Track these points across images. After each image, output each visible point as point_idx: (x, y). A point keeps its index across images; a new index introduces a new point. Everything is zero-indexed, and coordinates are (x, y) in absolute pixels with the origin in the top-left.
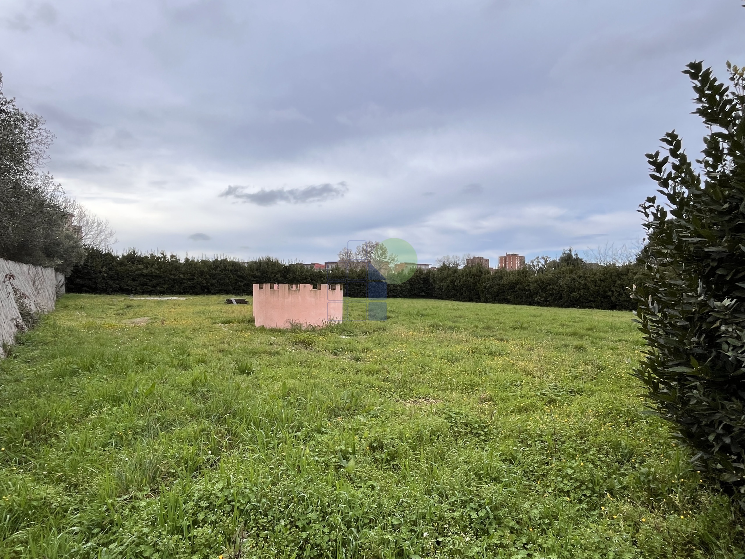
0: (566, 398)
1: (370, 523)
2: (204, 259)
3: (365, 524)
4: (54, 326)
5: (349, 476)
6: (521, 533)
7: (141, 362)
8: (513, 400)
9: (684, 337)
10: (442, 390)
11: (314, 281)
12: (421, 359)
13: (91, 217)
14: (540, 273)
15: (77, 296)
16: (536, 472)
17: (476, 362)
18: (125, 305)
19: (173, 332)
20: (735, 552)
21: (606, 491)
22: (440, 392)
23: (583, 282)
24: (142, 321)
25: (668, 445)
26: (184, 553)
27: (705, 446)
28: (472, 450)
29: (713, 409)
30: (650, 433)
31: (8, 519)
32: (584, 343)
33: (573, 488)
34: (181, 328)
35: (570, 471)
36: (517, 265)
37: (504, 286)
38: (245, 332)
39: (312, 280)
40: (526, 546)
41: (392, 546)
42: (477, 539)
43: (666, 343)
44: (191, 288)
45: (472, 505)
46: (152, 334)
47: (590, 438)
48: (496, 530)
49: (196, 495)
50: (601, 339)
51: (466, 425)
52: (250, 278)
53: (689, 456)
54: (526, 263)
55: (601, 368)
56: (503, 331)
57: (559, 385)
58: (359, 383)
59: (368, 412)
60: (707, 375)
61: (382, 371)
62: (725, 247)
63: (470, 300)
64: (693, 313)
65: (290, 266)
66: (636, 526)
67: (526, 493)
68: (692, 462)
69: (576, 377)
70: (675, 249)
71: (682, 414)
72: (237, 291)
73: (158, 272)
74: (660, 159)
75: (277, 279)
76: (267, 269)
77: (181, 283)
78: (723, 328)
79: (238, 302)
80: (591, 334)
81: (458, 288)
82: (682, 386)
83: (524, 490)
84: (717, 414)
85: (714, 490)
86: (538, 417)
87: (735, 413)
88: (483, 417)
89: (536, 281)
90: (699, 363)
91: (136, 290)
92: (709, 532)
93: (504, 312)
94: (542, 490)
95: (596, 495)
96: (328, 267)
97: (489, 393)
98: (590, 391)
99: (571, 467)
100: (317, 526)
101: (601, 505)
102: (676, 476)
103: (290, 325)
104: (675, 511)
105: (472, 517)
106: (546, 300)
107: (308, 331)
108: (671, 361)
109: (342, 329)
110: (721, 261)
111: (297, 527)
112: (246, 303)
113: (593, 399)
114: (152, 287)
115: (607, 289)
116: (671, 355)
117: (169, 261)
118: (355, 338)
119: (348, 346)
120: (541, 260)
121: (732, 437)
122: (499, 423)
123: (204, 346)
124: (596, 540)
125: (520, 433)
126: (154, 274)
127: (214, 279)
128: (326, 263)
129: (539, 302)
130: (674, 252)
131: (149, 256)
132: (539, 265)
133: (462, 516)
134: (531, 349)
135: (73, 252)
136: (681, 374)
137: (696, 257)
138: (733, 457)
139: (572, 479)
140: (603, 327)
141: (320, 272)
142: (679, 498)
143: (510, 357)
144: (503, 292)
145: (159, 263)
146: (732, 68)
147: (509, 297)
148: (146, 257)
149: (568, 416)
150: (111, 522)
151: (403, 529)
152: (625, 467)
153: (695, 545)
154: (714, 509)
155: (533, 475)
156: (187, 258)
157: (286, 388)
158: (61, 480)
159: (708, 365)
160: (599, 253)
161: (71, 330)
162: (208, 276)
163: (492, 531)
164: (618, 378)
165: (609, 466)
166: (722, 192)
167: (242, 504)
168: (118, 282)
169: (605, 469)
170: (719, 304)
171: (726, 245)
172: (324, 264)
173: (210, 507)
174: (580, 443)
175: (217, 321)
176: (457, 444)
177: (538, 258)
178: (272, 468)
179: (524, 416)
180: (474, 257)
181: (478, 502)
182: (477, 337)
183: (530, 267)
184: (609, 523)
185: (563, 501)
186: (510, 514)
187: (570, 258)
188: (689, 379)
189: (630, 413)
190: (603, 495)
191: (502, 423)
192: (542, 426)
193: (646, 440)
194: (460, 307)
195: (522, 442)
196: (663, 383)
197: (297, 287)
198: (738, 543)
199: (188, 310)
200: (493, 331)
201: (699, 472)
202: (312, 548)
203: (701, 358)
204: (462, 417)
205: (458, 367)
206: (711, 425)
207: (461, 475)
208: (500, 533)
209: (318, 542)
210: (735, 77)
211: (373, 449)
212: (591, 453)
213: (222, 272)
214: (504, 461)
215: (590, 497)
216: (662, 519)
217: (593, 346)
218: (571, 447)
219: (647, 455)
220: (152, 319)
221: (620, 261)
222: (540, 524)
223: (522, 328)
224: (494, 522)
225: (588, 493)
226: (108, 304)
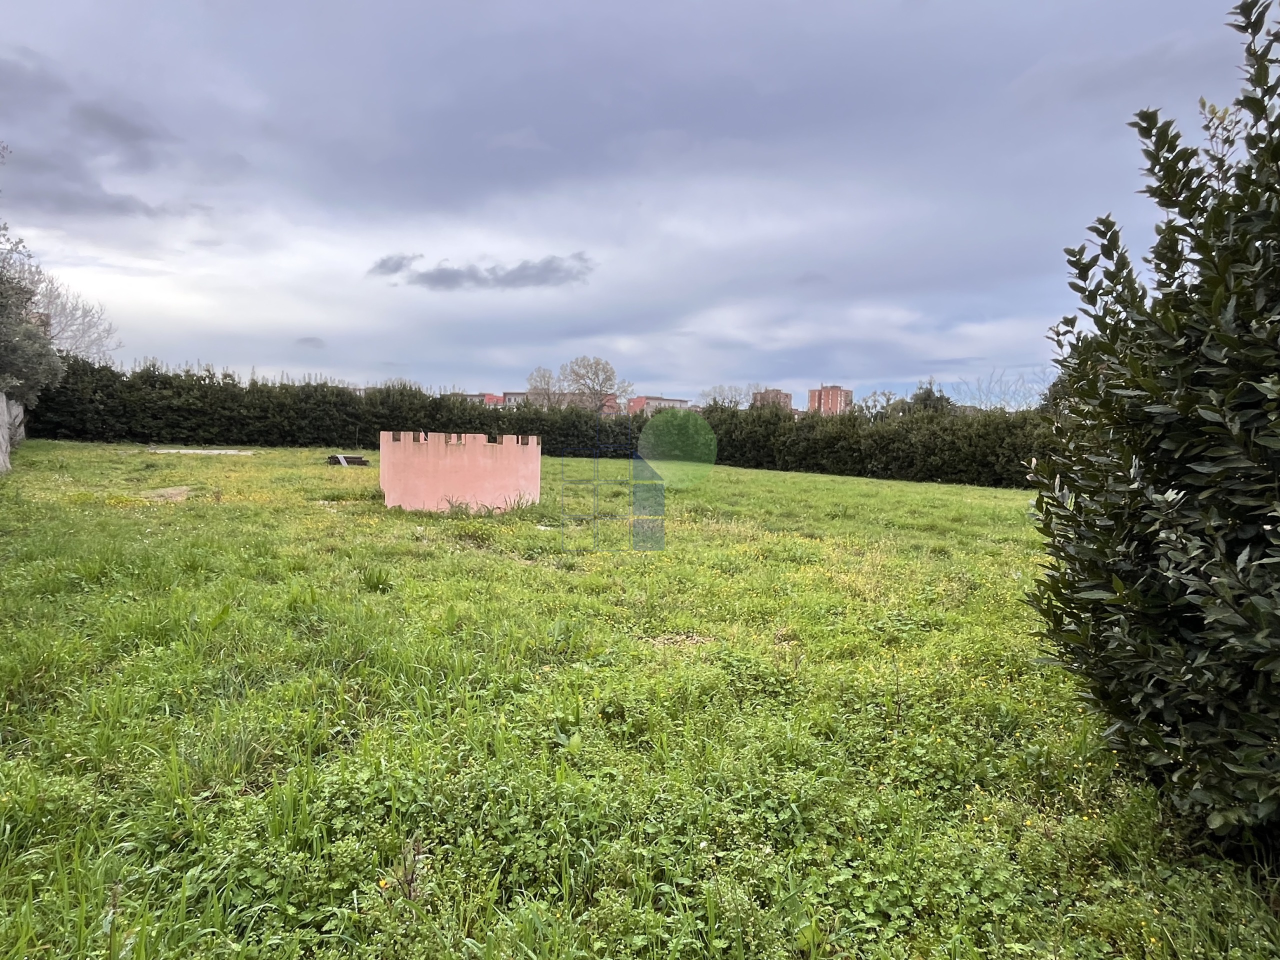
0: (916, 635)
1: (608, 831)
2: (285, 382)
3: (602, 834)
4: (18, 501)
5: (572, 759)
6: (843, 844)
7: (192, 568)
8: (830, 638)
9: (1106, 544)
10: (714, 622)
11: (485, 427)
12: (678, 568)
13: (70, 298)
14: (878, 420)
15: (49, 444)
16: (867, 752)
17: (768, 574)
18: (142, 462)
19: (240, 515)
20: (1158, 868)
21: (974, 781)
22: (711, 624)
23: (949, 438)
24: (179, 494)
25: (1072, 711)
26: (318, 879)
27: (1127, 713)
28: (766, 718)
29: (1142, 656)
30: (1046, 692)
31: (8, 832)
32: (948, 543)
33: (924, 776)
34: (252, 508)
35: (920, 752)
36: (840, 408)
37: (816, 441)
38: (370, 517)
39: (482, 425)
40: (850, 863)
41: (648, 864)
42: (777, 854)
43: (1078, 553)
44: (260, 433)
45: (768, 802)
46: (202, 517)
47: (953, 700)
48: (805, 839)
49: (327, 791)
50: (975, 536)
51: (756, 679)
52: (370, 418)
53: (1102, 728)
54: (854, 401)
55: (973, 587)
56: (815, 520)
57: (905, 613)
58: (576, 609)
59: (595, 658)
60: (1136, 603)
61: (613, 589)
62: (1174, 407)
63: (758, 465)
64: (1123, 508)
65: (443, 397)
66: (1017, 834)
67: (851, 785)
68: (1106, 737)
69: (932, 601)
70: (1100, 405)
71: (1095, 664)
72: (347, 442)
73: (200, 405)
74: (1086, 258)
75: (418, 420)
76: (401, 404)
77: (243, 425)
78: (1162, 535)
79: (350, 461)
80: (959, 528)
81: (737, 444)
82: (1098, 621)
83: (848, 780)
84: (1147, 664)
85: (1136, 779)
86: (871, 667)
87: (1172, 662)
88: (783, 666)
89: (871, 436)
90: (1125, 585)
91: (158, 435)
92: (1122, 839)
93: (816, 488)
94: (876, 780)
95: (958, 787)
96: (510, 400)
97: (793, 626)
98: (954, 623)
99: (922, 745)
100: (527, 836)
101: (966, 802)
102: (1080, 759)
103: (448, 506)
104: (1077, 810)
105: (769, 821)
106: (885, 469)
107: (481, 517)
108: (1085, 580)
109: (540, 514)
110: (1168, 427)
111: (494, 838)
112: (365, 465)
113: (958, 637)
114: (189, 431)
115: (988, 451)
116: (1084, 572)
117: (219, 384)
118: (565, 530)
119: (552, 545)
120: (879, 398)
121: (1166, 699)
122: (809, 675)
123: (300, 541)
124: (957, 853)
125: (842, 691)
126: (193, 407)
127: (303, 419)
128: (505, 394)
129: (875, 472)
130: (1099, 410)
131: (183, 374)
132: (876, 406)
133: (753, 821)
134: (860, 554)
135: (41, 363)
136: (1097, 602)
137: (1132, 420)
138: (1165, 728)
139: (922, 763)
140: (980, 517)
141: (496, 410)
142: (1084, 791)
143: (827, 566)
144: (814, 453)
145: (201, 387)
146: (1207, 109)
147: (824, 461)
148: (177, 376)
149: (919, 665)
150: (188, 834)
151: (663, 840)
152: (1004, 745)
153: (1101, 859)
154: (1133, 806)
155: (862, 757)
156: (253, 380)
157: (453, 616)
158: (86, 769)
159: (1139, 589)
160: (979, 389)
161: (51, 508)
162: (292, 413)
163: (798, 843)
164: (1000, 602)
165: (980, 742)
166: (1176, 317)
167: (403, 804)
168: (124, 420)
169: (973, 747)
170: (1158, 497)
171: (1177, 403)
172: (502, 395)
173: (353, 809)
174: (937, 708)
175: (315, 496)
176: (741, 709)
177: (875, 393)
178: (445, 748)
179: (849, 664)
180: (767, 391)
181: (779, 798)
182: (770, 531)
183: (861, 409)
184: (977, 828)
185: (908, 796)
186: (827, 816)
187: (929, 396)
188: (1109, 609)
189: (1016, 661)
190: (969, 786)
191: (813, 676)
192: (877, 681)
193: (1039, 702)
194: (741, 478)
195: (845, 706)
196: (1069, 615)
197: (459, 438)
198: (1166, 856)
199: (262, 476)
200: (797, 522)
201: (1115, 752)
202: (521, 869)
203: (1129, 578)
204: (749, 665)
205: (740, 582)
206: (1138, 680)
207: (751, 758)
208: (811, 845)
209: (530, 861)
210: (1211, 124)
211: (607, 717)
212: (954, 723)
213: (319, 406)
214: (817, 735)
215: (949, 790)
216: (1055, 822)
217: (962, 550)
218: (922, 713)
219: (1039, 726)
220: (196, 490)
221: (1013, 404)
222: (872, 831)
223: (846, 516)
224: (802, 829)
225: (946, 784)
226: (110, 461)
